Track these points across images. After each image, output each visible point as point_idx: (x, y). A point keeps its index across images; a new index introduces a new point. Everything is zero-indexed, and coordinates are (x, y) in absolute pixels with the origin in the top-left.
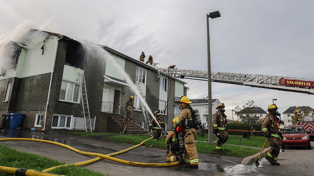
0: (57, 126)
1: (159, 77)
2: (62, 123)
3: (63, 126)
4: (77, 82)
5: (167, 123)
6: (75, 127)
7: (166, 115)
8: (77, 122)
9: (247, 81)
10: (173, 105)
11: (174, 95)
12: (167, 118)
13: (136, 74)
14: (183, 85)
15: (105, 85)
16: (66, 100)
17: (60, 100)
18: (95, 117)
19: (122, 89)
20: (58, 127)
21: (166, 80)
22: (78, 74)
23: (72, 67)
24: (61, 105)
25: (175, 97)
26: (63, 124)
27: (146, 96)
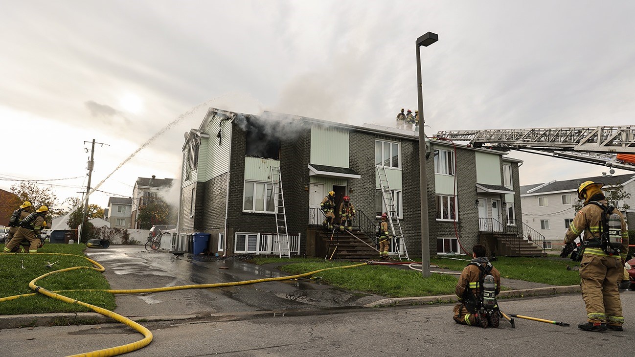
0: (244, 250)
1: (429, 151)
2: (252, 245)
3: (255, 249)
4: (269, 180)
5: (460, 237)
6: (272, 250)
7: (458, 221)
8: (275, 242)
9: (581, 143)
10: (474, 202)
11: (476, 181)
12: (460, 227)
13: (374, 154)
14: (498, 158)
15: (312, 181)
16: (254, 211)
17: (244, 211)
18: (300, 234)
19: (348, 184)
20: (246, 251)
21: (449, 153)
22: (269, 167)
23: (258, 158)
24: (247, 219)
25: (477, 185)
26: (254, 247)
27: (403, 190)
